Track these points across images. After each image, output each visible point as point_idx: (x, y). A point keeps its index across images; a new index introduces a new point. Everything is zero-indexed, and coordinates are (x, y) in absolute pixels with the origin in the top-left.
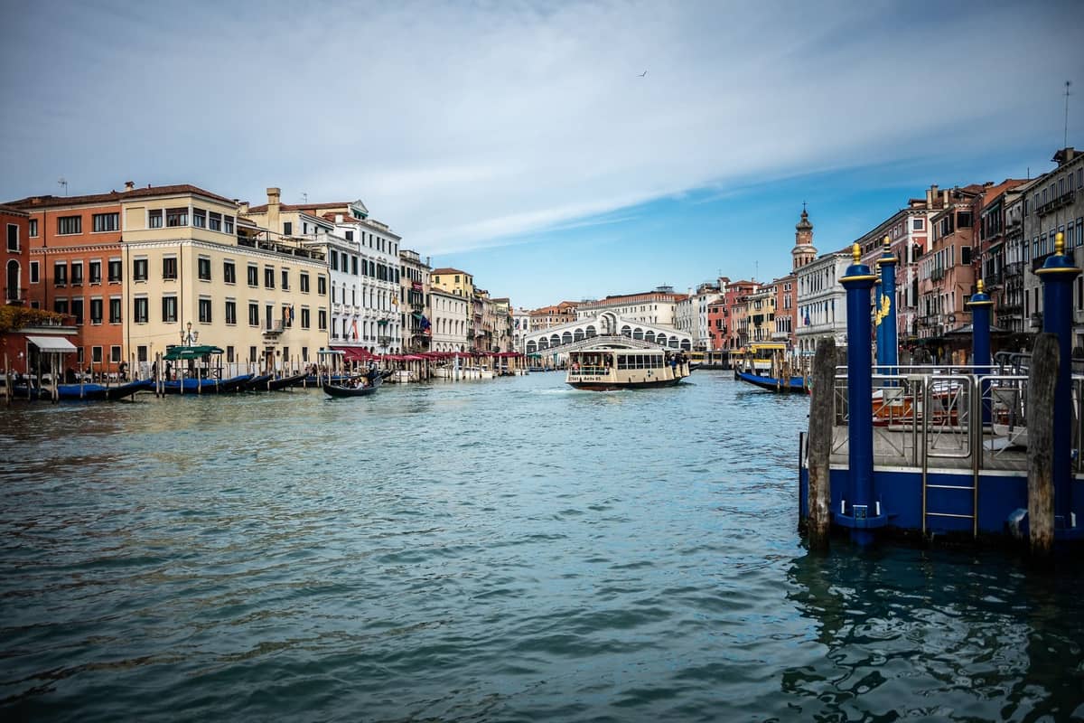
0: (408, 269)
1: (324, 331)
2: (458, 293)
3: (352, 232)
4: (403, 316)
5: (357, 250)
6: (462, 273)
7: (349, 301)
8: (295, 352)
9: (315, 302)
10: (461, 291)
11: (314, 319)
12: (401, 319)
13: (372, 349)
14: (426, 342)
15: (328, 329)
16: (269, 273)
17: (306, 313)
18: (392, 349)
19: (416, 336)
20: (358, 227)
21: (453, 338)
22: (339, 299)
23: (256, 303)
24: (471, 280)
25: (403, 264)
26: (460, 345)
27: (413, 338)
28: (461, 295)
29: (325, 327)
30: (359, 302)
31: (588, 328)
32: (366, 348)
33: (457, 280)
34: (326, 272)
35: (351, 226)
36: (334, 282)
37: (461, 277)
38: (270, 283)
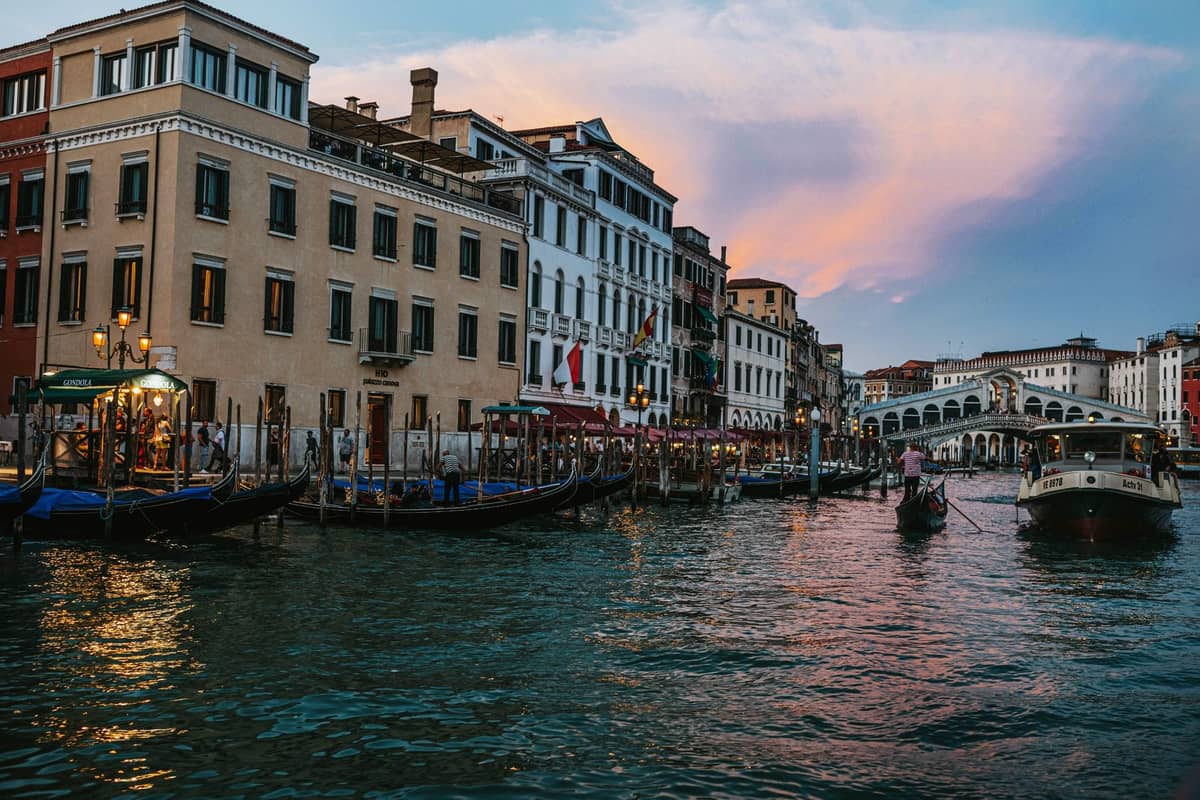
0: (689, 262)
1: (511, 368)
2: (773, 321)
3: (582, 170)
4: (676, 351)
5: (590, 206)
6: (779, 285)
7: (569, 310)
8: (443, 409)
9: (492, 301)
10: (777, 318)
11: (488, 338)
12: (671, 358)
13: (614, 412)
14: (718, 405)
15: (518, 364)
16: (386, 226)
17: (468, 324)
18: (652, 416)
19: (698, 394)
20: (594, 162)
21: (763, 402)
22: (548, 303)
23: (347, 289)
24: (794, 300)
25: (680, 251)
26: (773, 416)
27: (693, 398)
28: (776, 324)
29: (512, 358)
30: (590, 314)
31: (967, 399)
32: (601, 409)
33: (770, 298)
34: (519, 240)
35: (581, 158)
36: (537, 264)
37: (778, 294)
38: (385, 247)
